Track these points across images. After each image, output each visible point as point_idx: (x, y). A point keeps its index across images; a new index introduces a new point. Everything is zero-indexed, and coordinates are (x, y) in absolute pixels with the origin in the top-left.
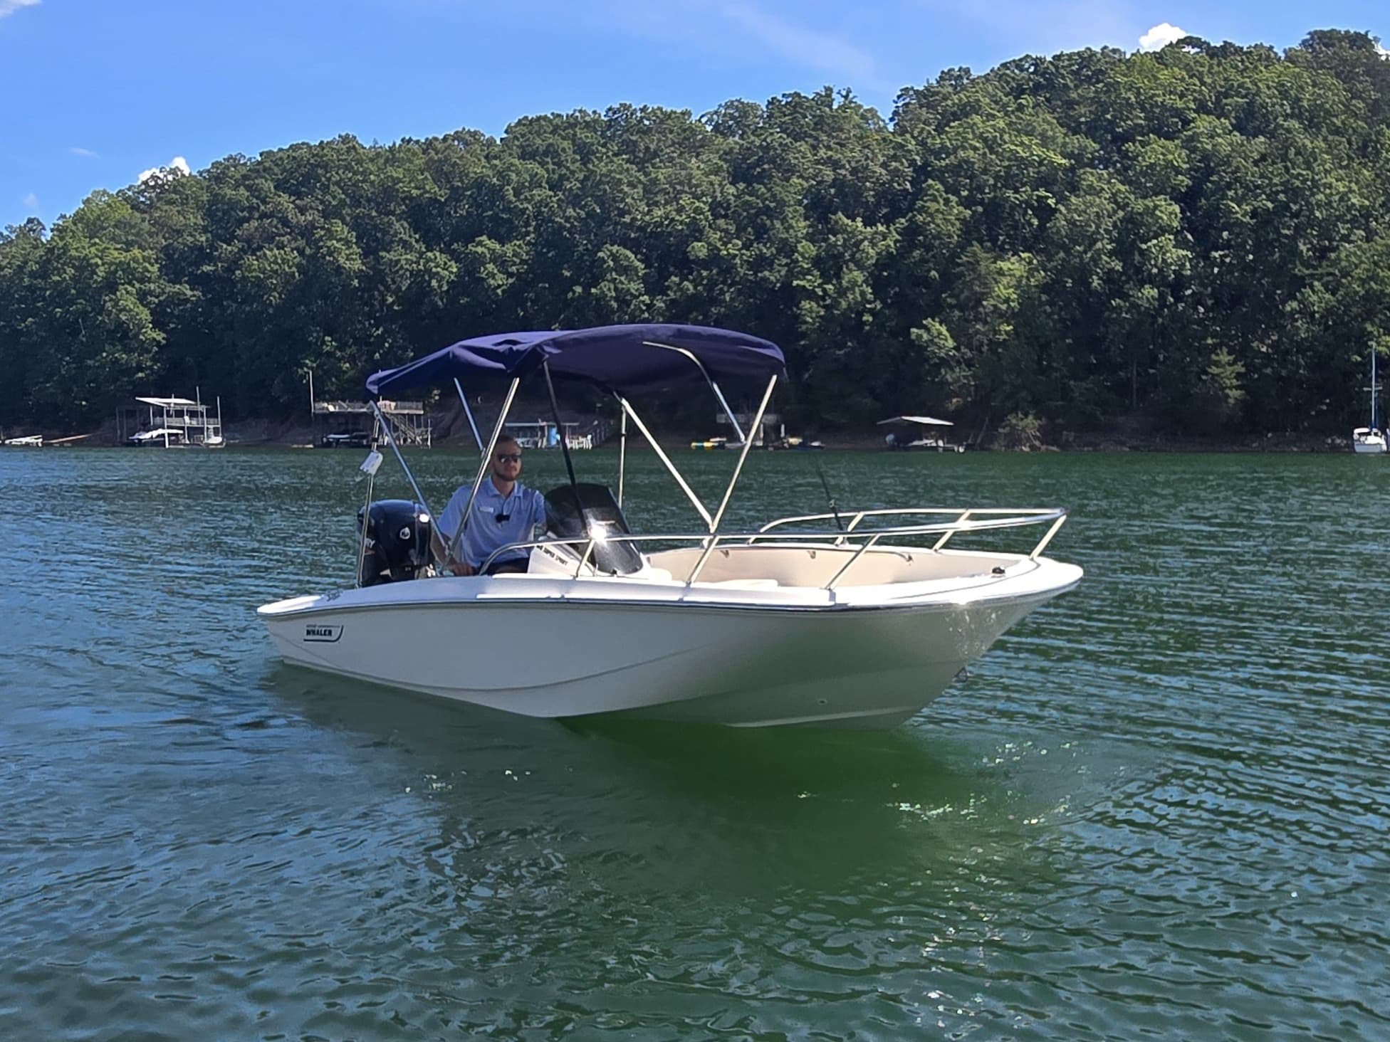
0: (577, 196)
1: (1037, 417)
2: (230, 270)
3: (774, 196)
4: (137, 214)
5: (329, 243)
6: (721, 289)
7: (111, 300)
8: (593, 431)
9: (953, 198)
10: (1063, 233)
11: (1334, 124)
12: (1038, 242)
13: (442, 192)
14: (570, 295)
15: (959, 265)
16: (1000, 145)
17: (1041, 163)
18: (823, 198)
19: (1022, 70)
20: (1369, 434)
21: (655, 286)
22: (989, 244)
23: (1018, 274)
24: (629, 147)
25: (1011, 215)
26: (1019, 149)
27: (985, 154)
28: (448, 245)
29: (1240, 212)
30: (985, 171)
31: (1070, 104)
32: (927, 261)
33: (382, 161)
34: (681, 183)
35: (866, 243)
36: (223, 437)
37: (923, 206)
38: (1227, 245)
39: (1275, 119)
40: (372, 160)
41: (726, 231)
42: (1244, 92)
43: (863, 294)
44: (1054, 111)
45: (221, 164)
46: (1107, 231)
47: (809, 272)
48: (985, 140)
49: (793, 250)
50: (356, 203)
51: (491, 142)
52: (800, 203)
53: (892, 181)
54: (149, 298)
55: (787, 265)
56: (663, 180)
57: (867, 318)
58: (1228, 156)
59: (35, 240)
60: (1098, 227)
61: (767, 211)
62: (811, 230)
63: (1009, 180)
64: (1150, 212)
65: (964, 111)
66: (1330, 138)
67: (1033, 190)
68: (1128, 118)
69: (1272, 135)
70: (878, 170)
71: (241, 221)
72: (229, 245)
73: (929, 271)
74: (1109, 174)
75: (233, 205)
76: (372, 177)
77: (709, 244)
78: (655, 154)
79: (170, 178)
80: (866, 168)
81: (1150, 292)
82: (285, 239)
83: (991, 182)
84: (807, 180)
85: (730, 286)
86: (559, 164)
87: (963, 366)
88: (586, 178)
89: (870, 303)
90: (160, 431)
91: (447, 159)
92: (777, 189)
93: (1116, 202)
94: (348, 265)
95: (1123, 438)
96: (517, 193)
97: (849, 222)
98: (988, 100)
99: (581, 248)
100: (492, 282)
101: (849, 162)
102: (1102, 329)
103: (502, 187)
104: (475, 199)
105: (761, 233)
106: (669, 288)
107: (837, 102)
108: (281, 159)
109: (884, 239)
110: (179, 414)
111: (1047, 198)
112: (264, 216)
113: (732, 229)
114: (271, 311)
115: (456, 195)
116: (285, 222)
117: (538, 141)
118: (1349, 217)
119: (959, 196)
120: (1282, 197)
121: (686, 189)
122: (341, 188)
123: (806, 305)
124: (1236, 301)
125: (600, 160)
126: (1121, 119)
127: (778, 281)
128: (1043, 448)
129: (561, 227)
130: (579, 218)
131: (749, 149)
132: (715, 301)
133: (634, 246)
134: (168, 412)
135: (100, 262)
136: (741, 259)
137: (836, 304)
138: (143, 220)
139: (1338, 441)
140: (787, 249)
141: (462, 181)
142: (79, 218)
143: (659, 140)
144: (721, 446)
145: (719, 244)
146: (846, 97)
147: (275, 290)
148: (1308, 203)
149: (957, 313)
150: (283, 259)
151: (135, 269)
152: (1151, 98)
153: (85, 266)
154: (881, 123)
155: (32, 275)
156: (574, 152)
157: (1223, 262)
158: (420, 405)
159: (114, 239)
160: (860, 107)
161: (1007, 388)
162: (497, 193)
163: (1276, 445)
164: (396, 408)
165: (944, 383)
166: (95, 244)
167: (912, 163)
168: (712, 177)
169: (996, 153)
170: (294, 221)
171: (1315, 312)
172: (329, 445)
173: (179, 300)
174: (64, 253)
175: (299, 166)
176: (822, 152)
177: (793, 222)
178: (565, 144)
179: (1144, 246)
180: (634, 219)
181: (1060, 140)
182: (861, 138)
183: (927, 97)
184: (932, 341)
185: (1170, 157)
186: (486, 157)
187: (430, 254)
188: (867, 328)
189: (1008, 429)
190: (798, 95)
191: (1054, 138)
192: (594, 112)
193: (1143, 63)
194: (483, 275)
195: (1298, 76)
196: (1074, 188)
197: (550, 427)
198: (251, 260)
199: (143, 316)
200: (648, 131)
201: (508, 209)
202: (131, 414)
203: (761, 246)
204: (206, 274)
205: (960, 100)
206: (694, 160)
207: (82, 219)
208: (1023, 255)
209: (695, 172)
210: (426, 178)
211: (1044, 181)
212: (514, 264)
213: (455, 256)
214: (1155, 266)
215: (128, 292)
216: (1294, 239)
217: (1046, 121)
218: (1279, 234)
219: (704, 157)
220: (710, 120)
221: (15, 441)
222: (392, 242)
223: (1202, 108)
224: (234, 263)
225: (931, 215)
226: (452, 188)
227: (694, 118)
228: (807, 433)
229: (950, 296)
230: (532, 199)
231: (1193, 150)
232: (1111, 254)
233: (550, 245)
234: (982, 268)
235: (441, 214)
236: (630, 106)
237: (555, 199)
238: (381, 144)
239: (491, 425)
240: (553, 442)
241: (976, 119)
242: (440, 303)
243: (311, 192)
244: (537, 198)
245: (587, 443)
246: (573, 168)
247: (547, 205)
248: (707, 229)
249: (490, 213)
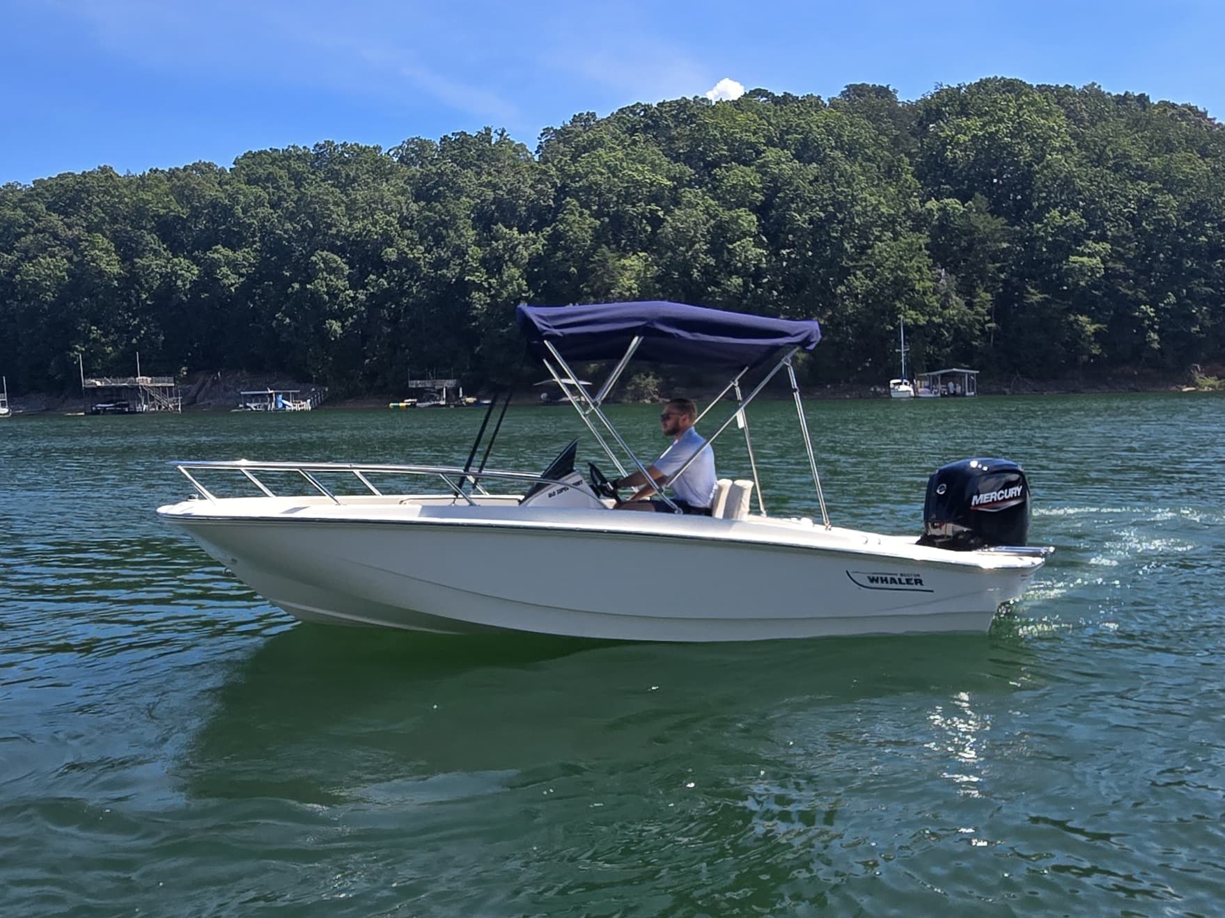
0: (292, 213)
1: (655, 377)
2: (11, 275)
3: (448, 211)
5: (92, 253)
6: (410, 284)
8: (311, 396)
9: (587, 212)
10: (670, 237)
11: (866, 153)
12: (651, 244)
13: (184, 211)
14: (290, 290)
15: (592, 262)
16: (620, 171)
17: (651, 184)
18: (487, 212)
19: (635, 115)
20: (900, 384)
21: (357, 282)
22: (614, 246)
23: (637, 268)
24: (334, 175)
25: (631, 224)
26: (635, 174)
27: (609, 177)
28: (190, 252)
29: (801, 219)
30: (610, 191)
31: (671, 140)
32: (568, 261)
33: (134, 187)
34: (375, 202)
35: (520, 247)
36: (9, 408)
37: (563, 218)
38: (792, 245)
39: (824, 150)
40: (126, 186)
41: (412, 239)
42: (800, 130)
43: (519, 285)
44: (660, 145)
46: (703, 235)
47: (477, 269)
48: (609, 167)
49: (465, 253)
50: (114, 220)
51: (222, 171)
52: (468, 216)
53: (539, 199)
55: (460, 264)
56: (361, 200)
58: (791, 178)
60: (696, 232)
61: (443, 223)
62: (478, 238)
63: (628, 198)
64: (735, 220)
65: (592, 145)
66: (864, 164)
67: (646, 205)
68: (715, 151)
69: (821, 162)
70: (528, 191)
71: (18, 236)
72: (10, 255)
73: (570, 268)
74: (703, 192)
75: (12, 223)
76: (126, 199)
77: (398, 249)
78: (354, 180)
80: (518, 189)
81: (736, 280)
82: (56, 249)
83: (615, 199)
84: (472, 198)
85: (416, 281)
86: (278, 188)
88: (299, 199)
89: (525, 292)
91: (187, 185)
92: (450, 206)
94: (108, 269)
96: (245, 211)
97: (507, 231)
98: (609, 137)
99: (297, 254)
100: (226, 281)
101: (505, 185)
103: (232, 207)
104: (211, 216)
105: (439, 240)
106: (368, 284)
107: (495, 138)
108: (51, 185)
109: (535, 243)
111: (657, 210)
112: (37, 231)
113: (416, 237)
114: (46, 307)
115: (196, 213)
116: (55, 236)
117: (261, 171)
118: (880, 223)
119: (590, 210)
120: (831, 209)
122: (102, 209)
123: (476, 295)
124: (800, 287)
125: (310, 184)
126: (710, 151)
127: (453, 277)
128: (661, 400)
129: (281, 238)
130: (295, 230)
131: (427, 175)
132: (405, 293)
133: (340, 251)
136: (424, 261)
137: (498, 294)
139: (878, 389)
140: (460, 252)
141: (200, 202)
143: (357, 169)
144: (413, 405)
145: (406, 250)
146: (501, 135)
147: (49, 290)
148: (850, 213)
150: (55, 266)
152: (732, 135)
154: (529, 155)
156: (290, 179)
157: (789, 257)
158: (172, 379)
160: (513, 142)
162: (228, 211)
163: (833, 394)
164: (152, 382)
167: (554, 185)
168: (400, 197)
169: (617, 177)
170: (63, 235)
171: (858, 294)
172: (97, 412)
175: (66, 191)
176: (484, 178)
177: (463, 231)
178: (282, 173)
179: (731, 247)
180: (339, 231)
181: (665, 167)
182: (514, 166)
183: (563, 135)
185: (748, 179)
186: (219, 183)
187: (176, 260)
189: (633, 387)
190: (464, 133)
191: (661, 165)
192: (305, 148)
193: (725, 109)
194: (219, 276)
195: (839, 118)
196: (677, 203)
197: (277, 394)
198: (28, 266)
200: (346, 163)
201: (238, 224)
203: (439, 250)
205: (589, 137)
206: (384, 184)
208: (641, 254)
209: (387, 194)
210: (171, 200)
211: (655, 198)
212: (244, 267)
213: (196, 261)
214: (740, 261)
216: (840, 240)
217: (654, 152)
218: (829, 236)
219: (393, 182)
220: (396, 153)
222: (144, 250)
223: (770, 142)
224: (14, 269)
225: (568, 224)
226: (193, 208)
227: (383, 152)
228: (480, 393)
229: (587, 286)
230: (257, 216)
231: (765, 174)
232: (706, 252)
233: (272, 253)
234: (610, 265)
235: (183, 228)
236: (333, 142)
237: (275, 216)
238: (133, 173)
239: (229, 394)
240: (280, 406)
241: (601, 151)
242: (184, 298)
243: (77, 211)
244: (261, 215)
245: (307, 405)
246: (288, 191)
247: (269, 220)
248: (397, 238)
249: (223, 227)
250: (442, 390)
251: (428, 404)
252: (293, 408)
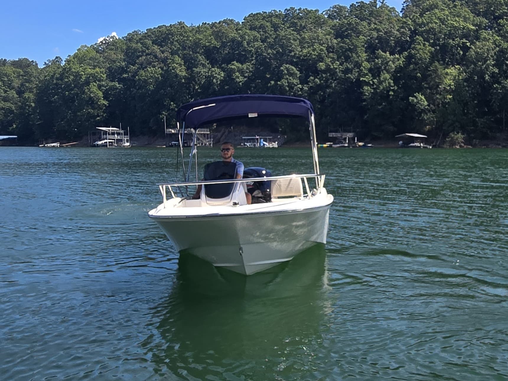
0: (272, 45)
1: (463, 134)
2: (134, 76)
3: (353, 44)
4: (98, 54)
5: (173, 65)
6: (331, 82)
7: (88, 89)
8: (278, 140)
9: (427, 44)
10: (474, 57)
12: (463, 61)
13: (218, 44)
14: (269, 85)
15: (429, 71)
16: (447, 21)
17: (464, 28)
18: (373, 44)
21: (304, 81)
22: (442, 62)
23: (454, 74)
24: (294, 25)
25: (452, 50)
26: (455, 23)
27: (440, 25)
28: (220, 65)
30: (440, 32)
31: (476, 4)
32: (416, 70)
33: (195, 32)
34: (315, 39)
35: (391, 62)
36: (130, 143)
37: (414, 47)
40: (190, 32)
41: (333, 58)
43: (389, 83)
44: (469, 7)
45: (131, 34)
46: (492, 56)
47: (367, 74)
48: (440, 19)
49: (361, 65)
50: (184, 49)
51: (238, 24)
52: (363, 46)
53: (402, 36)
54: (102, 88)
55: (358, 71)
56: (307, 38)
57: (391, 93)
59: (59, 65)
60: (488, 54)
61: (350, 50)
62: (368, 57)
63: (450, 36)
65: (432, 8)
67: (460, 40)
68: (500, 9)
70: (395, 32)
71: (138, 57)
72: (134, 66)
73: (417, 74)
74: (492, 32)
75: (136, 50)
76: (190, 38)
77: (326, 63)
78: (304, 27)
79: (111, 40)
80: (391, 31)
82: (156, 64)
83: (443, 36)
84: (366, 37)
85: (335, 80)
86: (265, 32)
87: (431, 113)
88: (276, 38)
89: (392, 87)
90: (106, 141)
91: (220, 30)
92: (354, 41)
93: (495, 44)
94: (180, 73)
95: (499, 143)
96: (248, 44)
97: (384, 54)
98: (441, 3)
99: (274, 66)
100: (238, 80)
101: (383, 29)
102: (490, 97)
103: (242, 42)
104: (232, 46)
105: (348, 59)
106: (309, 81)
107: (379, 5)
108: (155, 31)
109: (398, 61)
110: (113, 134)
111: (467, 42)
112: (147, 54)
113: (336, 57)
114: (150, 93)
115: (224, 45)
116: (156, 57)
117: (257, 23)
119: (429, 42)
121: (317, 41)
122: (178, 43)
123: (366, 88)
125: (282, 30)
126: (498, 10)
127: (354, 78)
128: (465, 146)
129: (266, 57)
130: (273, 54)
131: (342, 25)
132: (328, 87)
133: (295, 65)
134: (109, 133)
135: (83, 73)
136: (339, 69)
137: (378, 87)
138: (100, 57)
140: (358, 65)
141: (226, 39)
142: (76, 56)
143: (306, 22)
144: (331, 146)
145: (330, 64)
147: (151, 84)
149: (429, 91)
150: (155, 72)
151: (97, 76)
153: (77, 75)
154: (397, 13)
155: (57, 79)
156: (271, 27)
158: (208, 130)
159: (89, 64)
160: (388, 6)
161: (449, 122)
162: (240, 44)
164: (199, 131)
165: (423, 120)
166: (82, 66)
167: (410, 29)
168: (327, 36)
169: (445, 25)
170: (160, 56)
172: (172, 146)
173: (113, 88)
174: (70, 70)
175: (162, 34)
176: (372, 26)
177: (360, 54)
178: (268, 24)
180: (295, 54)
181: (472, 19)
182: (389, 19)
183: (416, 2)
184: (418, 102)
186: (236, 30)
187: (213, 69)
188: (391, 97)
189: (450, 139)
190: (363, 2)
191: (469, 18)
192: (280, 11)
194: (234, 77)
197: (261, 139)
198: (142, 72)
199: (100, 95)
200: (301, 18)
201: (244, 50)
202: (94, 134)
203: (347, 64)
204: (125, 78)
205: (430, 3)
206: (320, 29)
207: (77, 56)
208: (456, 67)
209: (320, 34)
210: (212, 38)
211: (466, 36)
212: (247, 72)
213: (223, 70)
215: (94, 86)
217: (466, 11)
219: (324, 28)
220: (327, 13)
221: (49, 145)
222: (198, 64)
224: (136, 73)
225: (417, 50)
226: (223, 43)
227: (320, 13)
228: (366, 141)
229: (426, 84)
230: (254, 46)
232: (493, 66)
233: (261, 65)
234: (439, 72)
235: (217, 53)
236: (294, 8)
237: (263, 46)
238: (194, 25)
239: (237, 138)
240: (262, 145)
241: (437, 11)
242: (217, 88)
243: (166, 44)
244: (256, 46)
245: (275, 145)
246: (271, 33)
247: (260, 48)
248: (325, 57)
249: (237, 52)
250: (346, 138)
251: (338, 145)
252: (268, 146)
